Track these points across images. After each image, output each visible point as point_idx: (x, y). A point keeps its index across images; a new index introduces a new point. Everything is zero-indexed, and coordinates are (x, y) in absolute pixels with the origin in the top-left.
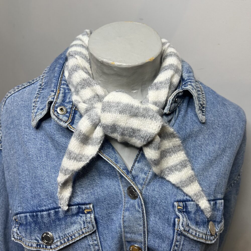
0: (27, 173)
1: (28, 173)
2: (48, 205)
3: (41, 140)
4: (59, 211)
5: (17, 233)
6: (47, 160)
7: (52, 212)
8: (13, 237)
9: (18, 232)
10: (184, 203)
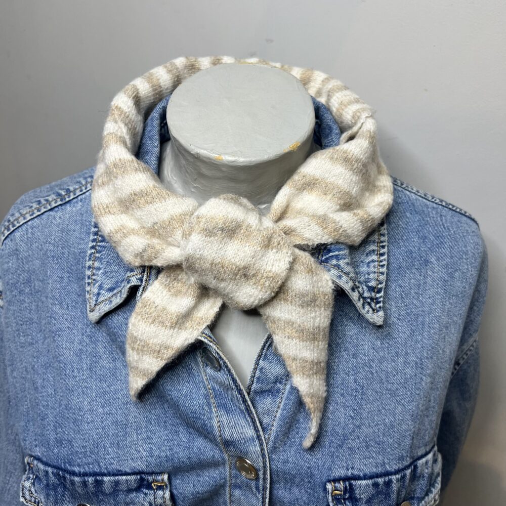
0: (51, 391)
1: (53, 393)
2: (84, 466)
3: (83, 335)
4: (102, 481)
5: (30, 490)
6: (91, 377)
7: (91, 480)
8: (22, 497)
9: (33, 490)
10: (347, 484)
